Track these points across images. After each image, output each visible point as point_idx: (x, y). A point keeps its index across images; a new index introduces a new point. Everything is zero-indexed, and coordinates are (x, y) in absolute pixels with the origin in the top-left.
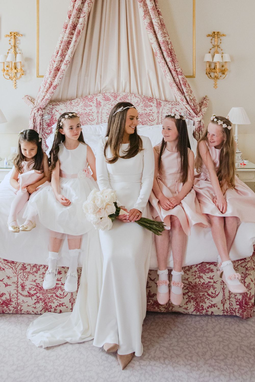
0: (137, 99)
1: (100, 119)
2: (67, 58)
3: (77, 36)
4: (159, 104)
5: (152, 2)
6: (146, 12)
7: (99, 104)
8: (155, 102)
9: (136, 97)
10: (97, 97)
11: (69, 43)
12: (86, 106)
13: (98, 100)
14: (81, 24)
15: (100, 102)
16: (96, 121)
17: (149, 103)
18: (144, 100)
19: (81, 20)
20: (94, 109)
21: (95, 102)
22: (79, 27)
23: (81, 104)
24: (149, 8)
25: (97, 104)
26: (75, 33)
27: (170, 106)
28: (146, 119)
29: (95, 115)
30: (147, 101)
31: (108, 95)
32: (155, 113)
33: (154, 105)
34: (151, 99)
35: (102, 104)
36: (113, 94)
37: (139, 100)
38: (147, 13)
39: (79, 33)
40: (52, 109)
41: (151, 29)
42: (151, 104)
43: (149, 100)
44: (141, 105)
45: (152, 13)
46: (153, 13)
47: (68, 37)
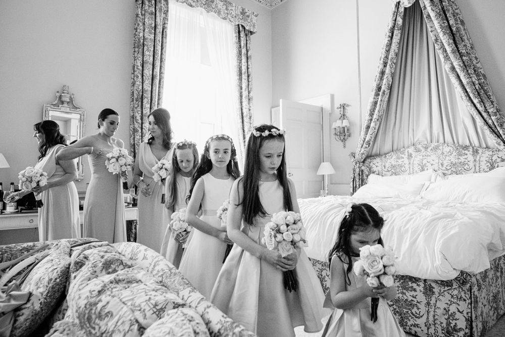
0: (450, 148)
1: (411, 170)
2: (375, 116)
3: (382, 96)
4: (475, 152)
5: (451, 45)
6: (447, 57)
7: (410, 156)
8: (471, 150)
9: (449, 146)
10: (409, 149)
11: (376, 103)
12: (398, 158)
13: (410, 152)
14: (385, 85)
15: (411, 154)
16: (408, 172)
17: (463, 151)
18: (458, 149)
19: (385, 81)
20: (406, 161)
21: (407, 154)
22: (383, 88)
23: (394, 157)
24: (448, 52)
25: (408, 155)
26: (381, 93)
27: (491, 153)
28: (460, 169)
29: (407, 166)
30: (461, 150)
31: (419, 146)
32: (472, 161)
33: (469, 153)
34: (466, 148)
35: (413, 156)
36: (424, 146)
37: (452, 149)
38: (448, 59)
39: (384, 93)
40: (370, 162)
41: (453, 73)
42: (466, 152)
43: (463, 149)
44: (454, 154)
45: (451, 56)
46: (453, 56)
47: (374, 98)
